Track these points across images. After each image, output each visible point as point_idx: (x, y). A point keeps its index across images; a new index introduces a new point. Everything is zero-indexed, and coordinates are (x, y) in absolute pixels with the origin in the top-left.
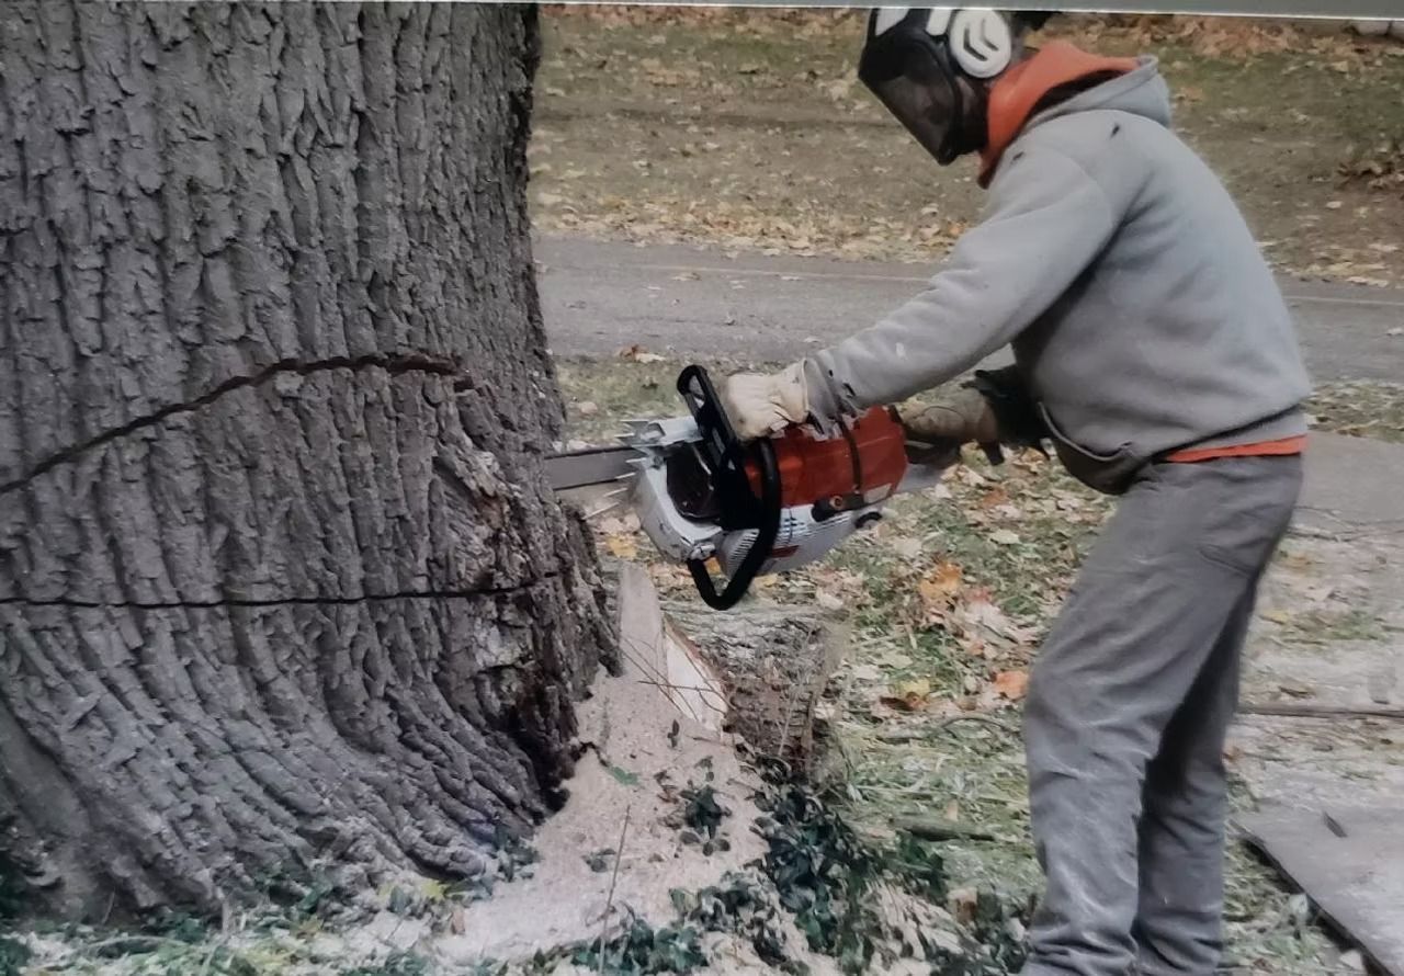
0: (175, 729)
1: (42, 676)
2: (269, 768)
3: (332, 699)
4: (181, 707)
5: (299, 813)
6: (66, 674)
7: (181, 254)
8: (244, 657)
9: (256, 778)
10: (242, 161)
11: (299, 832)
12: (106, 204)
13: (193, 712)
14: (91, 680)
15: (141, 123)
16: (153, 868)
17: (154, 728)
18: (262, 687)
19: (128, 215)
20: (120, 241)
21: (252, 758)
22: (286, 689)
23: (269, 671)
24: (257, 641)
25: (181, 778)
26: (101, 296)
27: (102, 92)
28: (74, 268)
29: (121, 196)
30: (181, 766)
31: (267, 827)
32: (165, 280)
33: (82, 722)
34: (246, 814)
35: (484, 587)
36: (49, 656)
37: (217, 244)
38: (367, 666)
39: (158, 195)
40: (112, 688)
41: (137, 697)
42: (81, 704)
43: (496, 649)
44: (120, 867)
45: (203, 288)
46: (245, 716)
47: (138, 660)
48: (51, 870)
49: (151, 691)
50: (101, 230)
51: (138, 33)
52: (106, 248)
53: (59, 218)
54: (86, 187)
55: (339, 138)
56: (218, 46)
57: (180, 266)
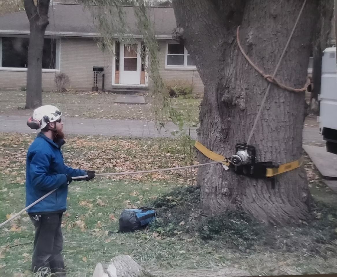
0: (274, 205)
1: (259, 199)
2: (285, 209)
3: (289, 201)
4: (275, 203)
5: (288, 214)
6: (262, 199)
7: (274, 153)
8: (281, 197)
9: (283, 210)
10: (281, 143)
11: (289, 216)
12: (265, 148)
13: (276, 203)
14: (265, 199)
15: (270, 139)
16: (274, 221)
17: (272, 205)
18: (282, 200)
19: (268, 149)
20: (267, 152)
21: (283, 208)
22: (285, 200)
23: (283, 198)
24: (282, 195)
25: (276, 211)
26: (265, 158)
27: (265, 136)
28: (262, 155)
29: (267, 147)
30: (276, 209)
31: (285, 216)
32: (272, 156)
33: (265, 204)
34: (283, 214)
35: (304, 189)
36: (260, 197)
37: (278, 152)
38: (293, 198)
39: (271, 147)
40: (267, 201)
41: (270, 202)
42: (264, 203)
43: (305, 195)
44: (271, 221)
45: (276, 157)
46: (281, 203)
47: (270, 197)
48: (264, 221)
49: (271, 201)
50: (265, 151)
51: (270, 130)
52: (265, 152)
53: (260, 149)
54: (263, 146)
55: (291, 140)
56: (279, 131)
57: (274, 154)
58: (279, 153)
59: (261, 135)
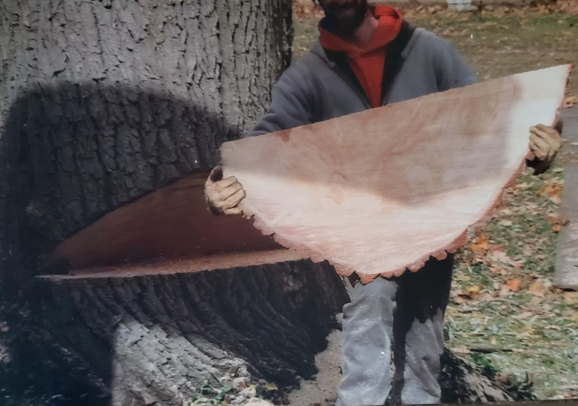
1: (98, 308)
3: (225, 309)
4: (160, 317)
5: (214, 358)
6: (108, 307)
7: (148, 127)
10: (171, 87)
11: (214, 366)
12: (115, 108)
13: (165, 319)
14: (119, 308)
15: (128, 74)
16: (151, 386)
17: (148, 327)
18: (194, 307)
19: (124, 112)
20: (122, 123)
21: (192, 336)
23: (197, 300)
24: (191, 287)
25: (161, 347)
26: (115, 147)
27: (111, 62)
28: (103, 136)
29: (121, 105)
30: (161, 342)
31: (200, 365)
32: (142, 139)
34: (191, 360)
36: (101, 300)
37: (163, 122)
38: (239, 295)
39: (137, 103)
40: (129, 311)
43: (292, 284)
44: (137, 387)
45: (158, 141)
47: (140, 299)
49: (146, 311)
50: (113, 119)
51: (125, 37)
52: (116, 127)
53: (95, 115)
54: (106, 102)
55: (212, 75)
56: (159, 40)
57: (148, 132)
58: (169, 124)
59: (92, 59)
